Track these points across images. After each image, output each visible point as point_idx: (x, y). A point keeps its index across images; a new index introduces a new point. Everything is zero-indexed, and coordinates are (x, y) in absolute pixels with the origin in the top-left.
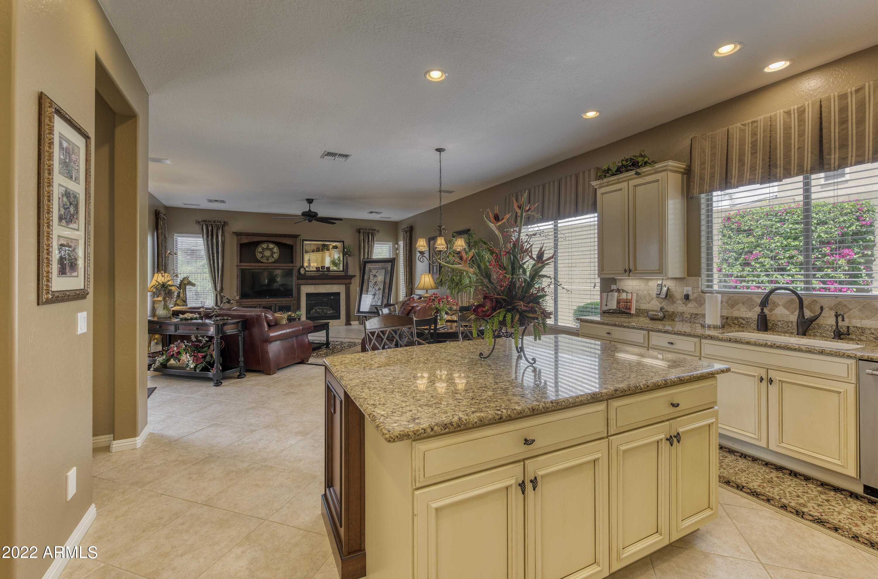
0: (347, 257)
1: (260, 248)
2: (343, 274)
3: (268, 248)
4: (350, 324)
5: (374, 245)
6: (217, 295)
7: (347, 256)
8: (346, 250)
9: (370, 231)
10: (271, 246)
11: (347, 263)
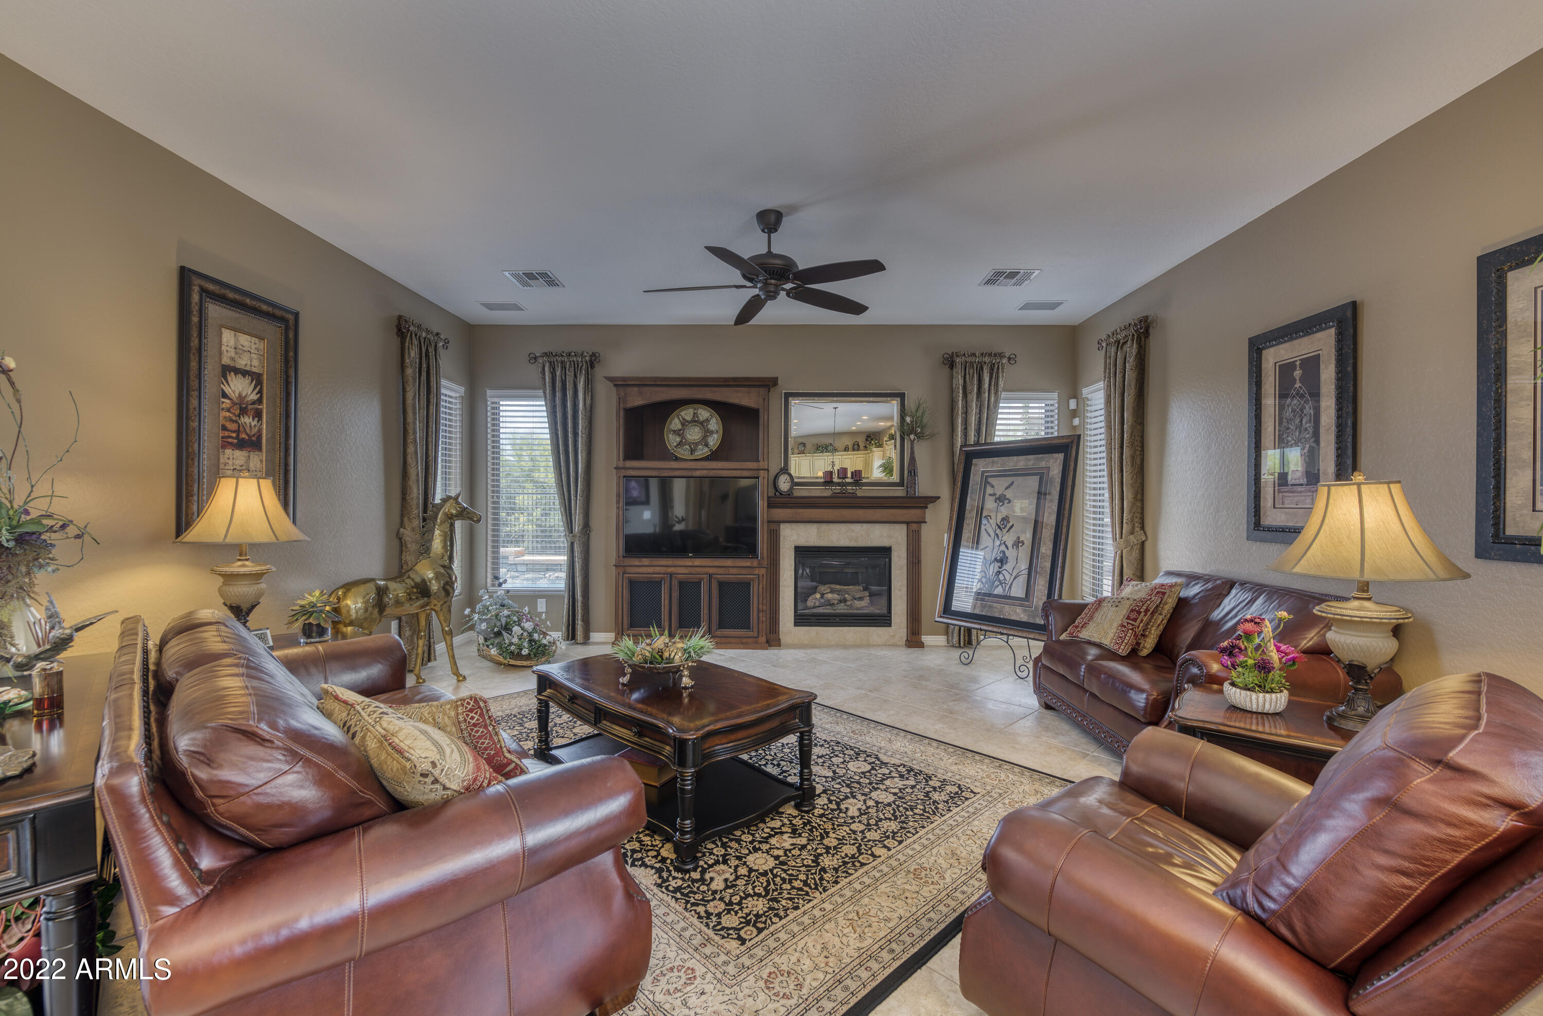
0: (912, 442)
1: (676, 420)
2: (899, 492)
3: (695, 421)
4: (921, 645)
5: (997, 402)
6: (572, 544)
7: (912, 437)
8: (908, 419)
9: (987, 359)
10: (704, 413)
11: (913, 460)
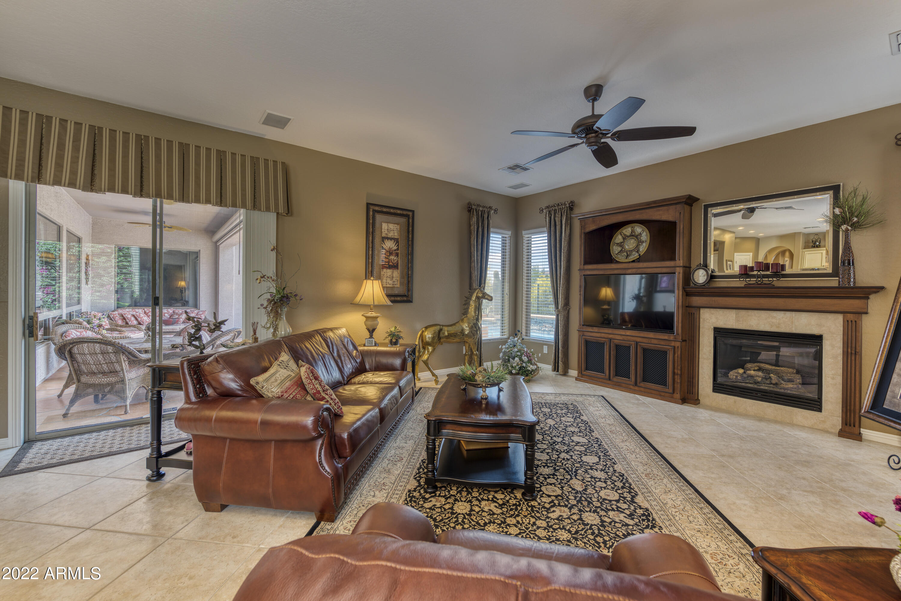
0: (846, 232)
1: (620, 237)
2: (833, 282)
3: (633, 235)
4: (858, 438)
6: (558, 315)
7: (847, 228)
8: (839, 211)
11: (849, 249)
